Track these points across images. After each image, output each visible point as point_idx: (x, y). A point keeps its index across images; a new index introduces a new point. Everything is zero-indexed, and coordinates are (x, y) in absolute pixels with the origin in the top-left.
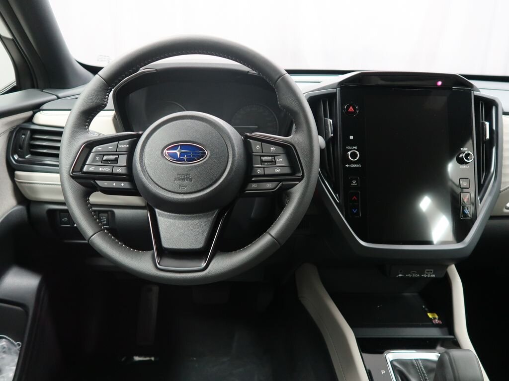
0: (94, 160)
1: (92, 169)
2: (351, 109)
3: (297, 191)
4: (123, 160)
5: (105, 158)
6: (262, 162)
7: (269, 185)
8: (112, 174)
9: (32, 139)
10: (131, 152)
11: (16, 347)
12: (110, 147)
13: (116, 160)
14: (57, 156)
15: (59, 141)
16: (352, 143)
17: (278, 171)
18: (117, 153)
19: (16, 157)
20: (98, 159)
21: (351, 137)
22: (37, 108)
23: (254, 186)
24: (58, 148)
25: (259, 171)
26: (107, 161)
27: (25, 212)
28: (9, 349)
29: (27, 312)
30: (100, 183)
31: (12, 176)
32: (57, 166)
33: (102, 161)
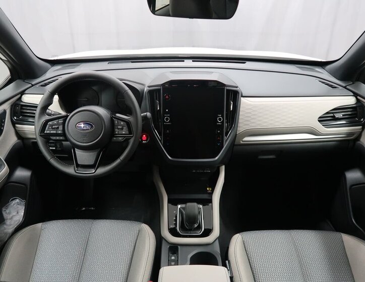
0: (49, 128)
1: (48, 132)
2: (167, 97)
3: (132, 141)
4: (61, 128)
5: (53, 127)
6: (118, 129)
7: (120, 138)
8: (56, 134)
9: (22, 109)
10: (64, 124)
11: (23, 202)
12: (55, 122)
13: (58, 127)
14: (34, 117)
15: (36, 110)
16: (167, 113)
17: (124, 133)
18: (58, 124)
19: (15, 118)
20: (50, 127)
21: (167, 110)
22: (23, 93)
23: (115, 138)
24: (34, 113)
25: (117, 132)
26: (54, 128)
27: (22, 143)
28: (21, 203)
29: (27, 188)
30: (52, 138)
31: (14, 127)
32: (34, 122)
33: (52, 128)
